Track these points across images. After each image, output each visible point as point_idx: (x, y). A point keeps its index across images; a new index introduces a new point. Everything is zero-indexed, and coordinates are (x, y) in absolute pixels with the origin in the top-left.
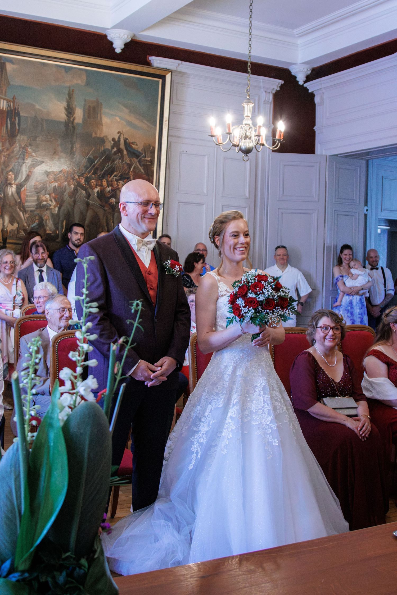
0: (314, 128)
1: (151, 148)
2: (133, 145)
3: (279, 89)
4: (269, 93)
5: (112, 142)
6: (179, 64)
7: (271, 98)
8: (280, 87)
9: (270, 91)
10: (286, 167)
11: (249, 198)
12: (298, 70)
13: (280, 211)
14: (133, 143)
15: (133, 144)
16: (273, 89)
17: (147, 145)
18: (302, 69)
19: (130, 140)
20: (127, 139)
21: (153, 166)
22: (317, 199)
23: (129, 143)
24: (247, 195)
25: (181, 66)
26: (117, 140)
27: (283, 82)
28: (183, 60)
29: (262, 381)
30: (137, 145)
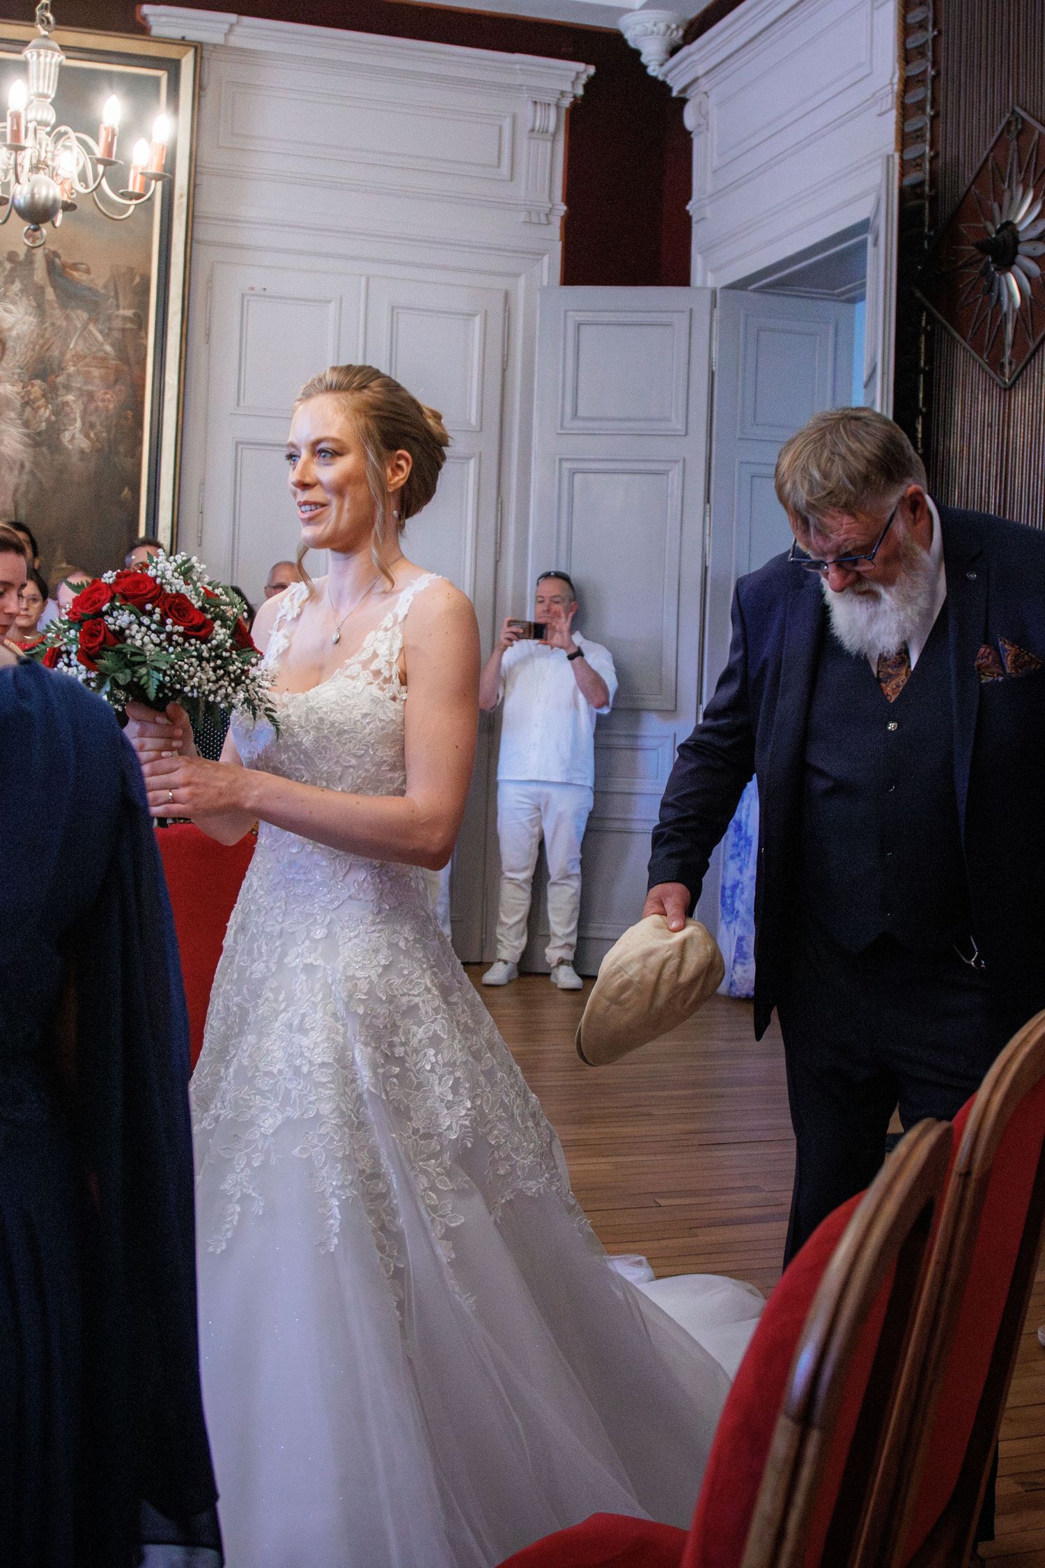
0: (688, 208)
1: (137, 279)
2: (75, 274)
3: (580, 91)
4: (549, 104)
5: (8, 266)
6: (232, 25)
7: (553, 120)
8: (586, 87)
9: (553, 101)
10: (582, 328)
11: (478, 429)
12: (639, 29)
13: (566, 465)
14: (75, 266)
15: (77, 270)
16: (563, 93)
17: (123, 270)
18: (650, 25)
19: (65, 258)
20: (56, 254)
21: (142, 334)
22: (680, 427)
23: (64, 266)
24: (473, 421)
25: (238, 30)
26: (22, 257)
27: (592, 70)
28: (242, 13)
30: (88, 271)
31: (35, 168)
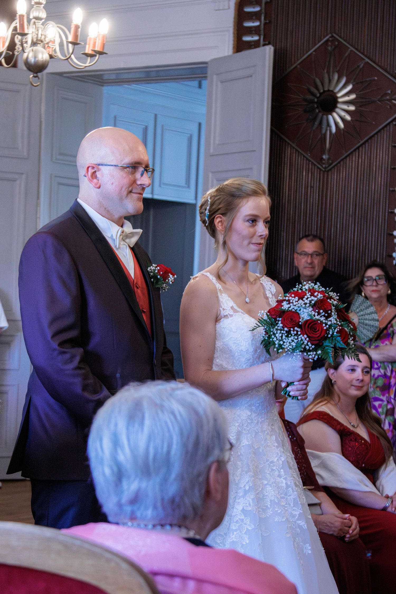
22: (25, 153)
29: (280, 454)
31: (34, 44)
